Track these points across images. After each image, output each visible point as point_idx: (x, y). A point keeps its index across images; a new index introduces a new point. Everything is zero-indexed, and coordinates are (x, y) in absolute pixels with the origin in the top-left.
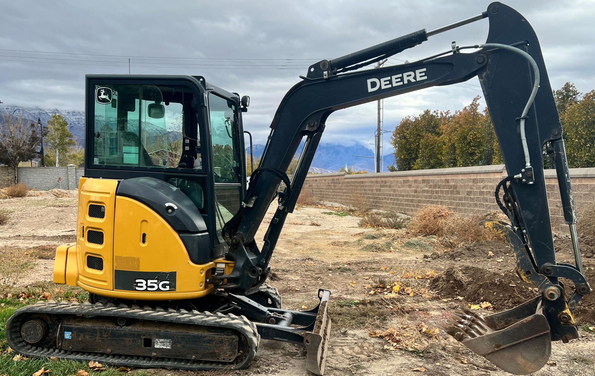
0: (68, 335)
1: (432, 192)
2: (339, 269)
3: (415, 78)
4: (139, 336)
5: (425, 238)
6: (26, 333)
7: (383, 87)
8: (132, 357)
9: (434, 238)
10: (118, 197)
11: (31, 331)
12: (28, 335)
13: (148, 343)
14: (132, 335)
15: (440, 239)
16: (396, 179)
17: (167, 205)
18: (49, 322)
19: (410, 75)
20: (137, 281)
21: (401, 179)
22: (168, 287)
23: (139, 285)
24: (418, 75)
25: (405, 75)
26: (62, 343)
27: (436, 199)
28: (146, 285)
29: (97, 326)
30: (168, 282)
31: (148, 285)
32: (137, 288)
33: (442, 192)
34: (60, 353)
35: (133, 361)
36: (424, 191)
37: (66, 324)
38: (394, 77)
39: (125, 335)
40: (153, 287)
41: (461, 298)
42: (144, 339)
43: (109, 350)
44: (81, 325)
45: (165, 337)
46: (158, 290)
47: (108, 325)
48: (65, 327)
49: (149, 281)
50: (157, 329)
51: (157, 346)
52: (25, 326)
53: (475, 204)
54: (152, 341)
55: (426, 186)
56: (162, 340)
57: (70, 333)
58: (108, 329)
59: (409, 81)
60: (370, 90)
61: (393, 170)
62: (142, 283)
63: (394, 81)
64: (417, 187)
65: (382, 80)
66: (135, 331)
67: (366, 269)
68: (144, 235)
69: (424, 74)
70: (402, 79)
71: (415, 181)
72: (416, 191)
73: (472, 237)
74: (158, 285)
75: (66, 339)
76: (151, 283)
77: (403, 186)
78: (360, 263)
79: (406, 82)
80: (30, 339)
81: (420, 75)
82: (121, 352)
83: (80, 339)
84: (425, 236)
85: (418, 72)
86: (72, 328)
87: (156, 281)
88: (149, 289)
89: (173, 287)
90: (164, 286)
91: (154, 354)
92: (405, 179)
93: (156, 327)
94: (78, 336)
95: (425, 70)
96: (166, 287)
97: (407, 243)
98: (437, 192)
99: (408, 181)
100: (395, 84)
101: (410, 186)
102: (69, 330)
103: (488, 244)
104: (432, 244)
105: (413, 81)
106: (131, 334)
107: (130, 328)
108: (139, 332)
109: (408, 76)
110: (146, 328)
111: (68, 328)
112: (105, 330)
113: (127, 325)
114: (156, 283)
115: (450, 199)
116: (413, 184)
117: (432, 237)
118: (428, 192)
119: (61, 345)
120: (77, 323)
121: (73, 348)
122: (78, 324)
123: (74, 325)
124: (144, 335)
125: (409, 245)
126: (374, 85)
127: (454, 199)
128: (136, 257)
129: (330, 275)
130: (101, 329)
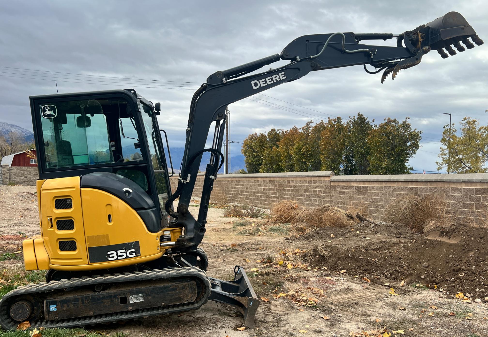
0: (53, 308)
1: (277, 190)
2: (228, 249)
3: (279, 78)
4: (115, 296)
5: (283, 225)
6: (15, 313)
7: (262, 86)
8: (111, 315)
9: (290, 225)
10: (82, 189)
11: (19, 310)
12: (17, 315)
13: (124, 300)
14: (110, 297)
15: (294, 225)
16: (248, 180)
17: (124, 189)
18: (33, 301)
19: (276, 77)
20: (109, 253)
21: (252, 180)
22: (134, 254)
23: (111, 256)
24: (281, 76)
25: (273, 77)
26: (49, 315)
27: (280, 195)
28: (117, 255)
29: (78, 295)
30: (133, 250)
31: (118, 255)
32: (109, 259)
33: (285, 190)
34: (48, 324)
35: (113, 317)
36: (271, 189)
37: (50, 299)
38: (267, 79)
39: (104, 298)
40: (123, 256)
41: (326, 268)
42: (120, 298)
43: (92, 313)
44: (64, 297)
45: (137, 293)
46: (127, 257)
47: (88, 293)
48: (49, 302)
49: (119, 252)
50: (130, 288)
51: (131, 302)
52: (13, 308)
53: (310, 199)
54: (127, 298)
55: (272, 185)
56: (135, 296)
57: (55, 306)
58: (88, 296)
59: (276, 80)
60: (255, 88)
61: (244, 173)
62: (113, 254)
63: (268, 81)
64: (265, 186)
65: (261, 81)
66: (112, 293)
67: (248, 249)
68: (109, 216)
69: (284, 75)
70: (272, 80)
71: (264, 182)
72: (264, 189)
73: (316, 224)
74: (126, 254)
75: (52, 312)
76: (120, 253)
77: (254, 185)
78: (242, 245)
79: (275, 81)
80: (19, 317)
81: (282, 76)
82: (103, 312)
83: (65, 309)
84: (283, 223)
85: (280, 74)
86: (57, 301)
87: (124, 251)
88: (119, 258)
89: (138, 253)
90: (131, 253)
91: (130, 308)
92: (255, 179)
93: (128, 287)
94: (63, 307)
95: (284, 73)
96: (133, 254)
97: (270, 229)
98: (281, 190)
99: (258, 181)
100: (269, 83)
101: (259, 185)
102: (53, 303)
103: (329, 229)
104: (289, 229)
105: (279, 80)
106: (108, 297)
107: (107, 291)
108: (115, 293)
109: (275, 77)
110: (120, 289)
111: (52, 302)
112: (86, 297)
113: (104, 290)
114: (124, 252)
115: (291, 195)
116: (262, 184)
117: (288, 224)
118: (274, 190)
119: (49, 317)
120: (59, 297)
121: (59, 318)
122: (61, 297)
123: (58, 298)
124: (120, 295)
125: (272, 230)
126: (256, 84)
127: (294, 196)
128: (105, 234)
129: (224, 254)
130: (82, 297)
